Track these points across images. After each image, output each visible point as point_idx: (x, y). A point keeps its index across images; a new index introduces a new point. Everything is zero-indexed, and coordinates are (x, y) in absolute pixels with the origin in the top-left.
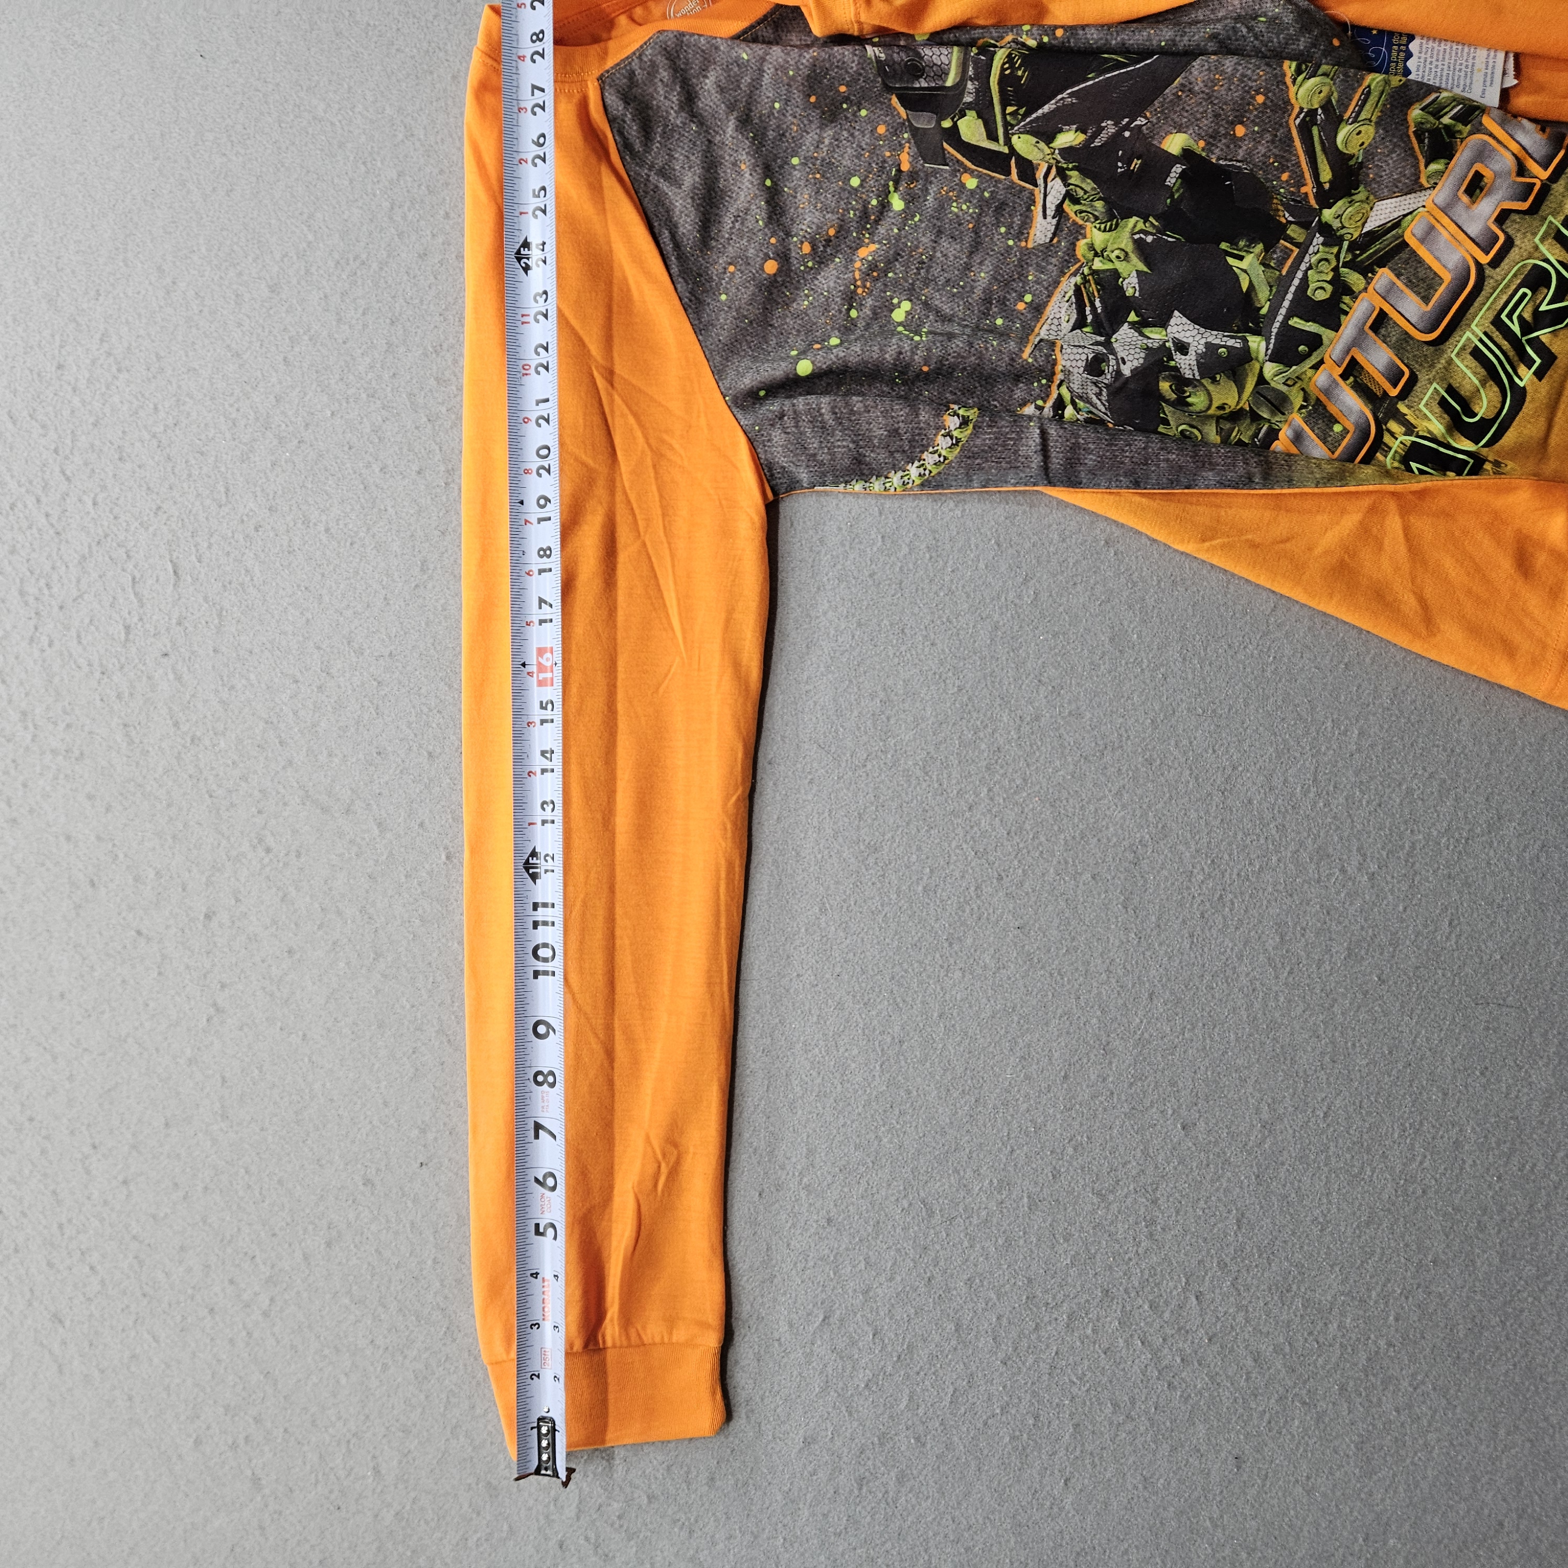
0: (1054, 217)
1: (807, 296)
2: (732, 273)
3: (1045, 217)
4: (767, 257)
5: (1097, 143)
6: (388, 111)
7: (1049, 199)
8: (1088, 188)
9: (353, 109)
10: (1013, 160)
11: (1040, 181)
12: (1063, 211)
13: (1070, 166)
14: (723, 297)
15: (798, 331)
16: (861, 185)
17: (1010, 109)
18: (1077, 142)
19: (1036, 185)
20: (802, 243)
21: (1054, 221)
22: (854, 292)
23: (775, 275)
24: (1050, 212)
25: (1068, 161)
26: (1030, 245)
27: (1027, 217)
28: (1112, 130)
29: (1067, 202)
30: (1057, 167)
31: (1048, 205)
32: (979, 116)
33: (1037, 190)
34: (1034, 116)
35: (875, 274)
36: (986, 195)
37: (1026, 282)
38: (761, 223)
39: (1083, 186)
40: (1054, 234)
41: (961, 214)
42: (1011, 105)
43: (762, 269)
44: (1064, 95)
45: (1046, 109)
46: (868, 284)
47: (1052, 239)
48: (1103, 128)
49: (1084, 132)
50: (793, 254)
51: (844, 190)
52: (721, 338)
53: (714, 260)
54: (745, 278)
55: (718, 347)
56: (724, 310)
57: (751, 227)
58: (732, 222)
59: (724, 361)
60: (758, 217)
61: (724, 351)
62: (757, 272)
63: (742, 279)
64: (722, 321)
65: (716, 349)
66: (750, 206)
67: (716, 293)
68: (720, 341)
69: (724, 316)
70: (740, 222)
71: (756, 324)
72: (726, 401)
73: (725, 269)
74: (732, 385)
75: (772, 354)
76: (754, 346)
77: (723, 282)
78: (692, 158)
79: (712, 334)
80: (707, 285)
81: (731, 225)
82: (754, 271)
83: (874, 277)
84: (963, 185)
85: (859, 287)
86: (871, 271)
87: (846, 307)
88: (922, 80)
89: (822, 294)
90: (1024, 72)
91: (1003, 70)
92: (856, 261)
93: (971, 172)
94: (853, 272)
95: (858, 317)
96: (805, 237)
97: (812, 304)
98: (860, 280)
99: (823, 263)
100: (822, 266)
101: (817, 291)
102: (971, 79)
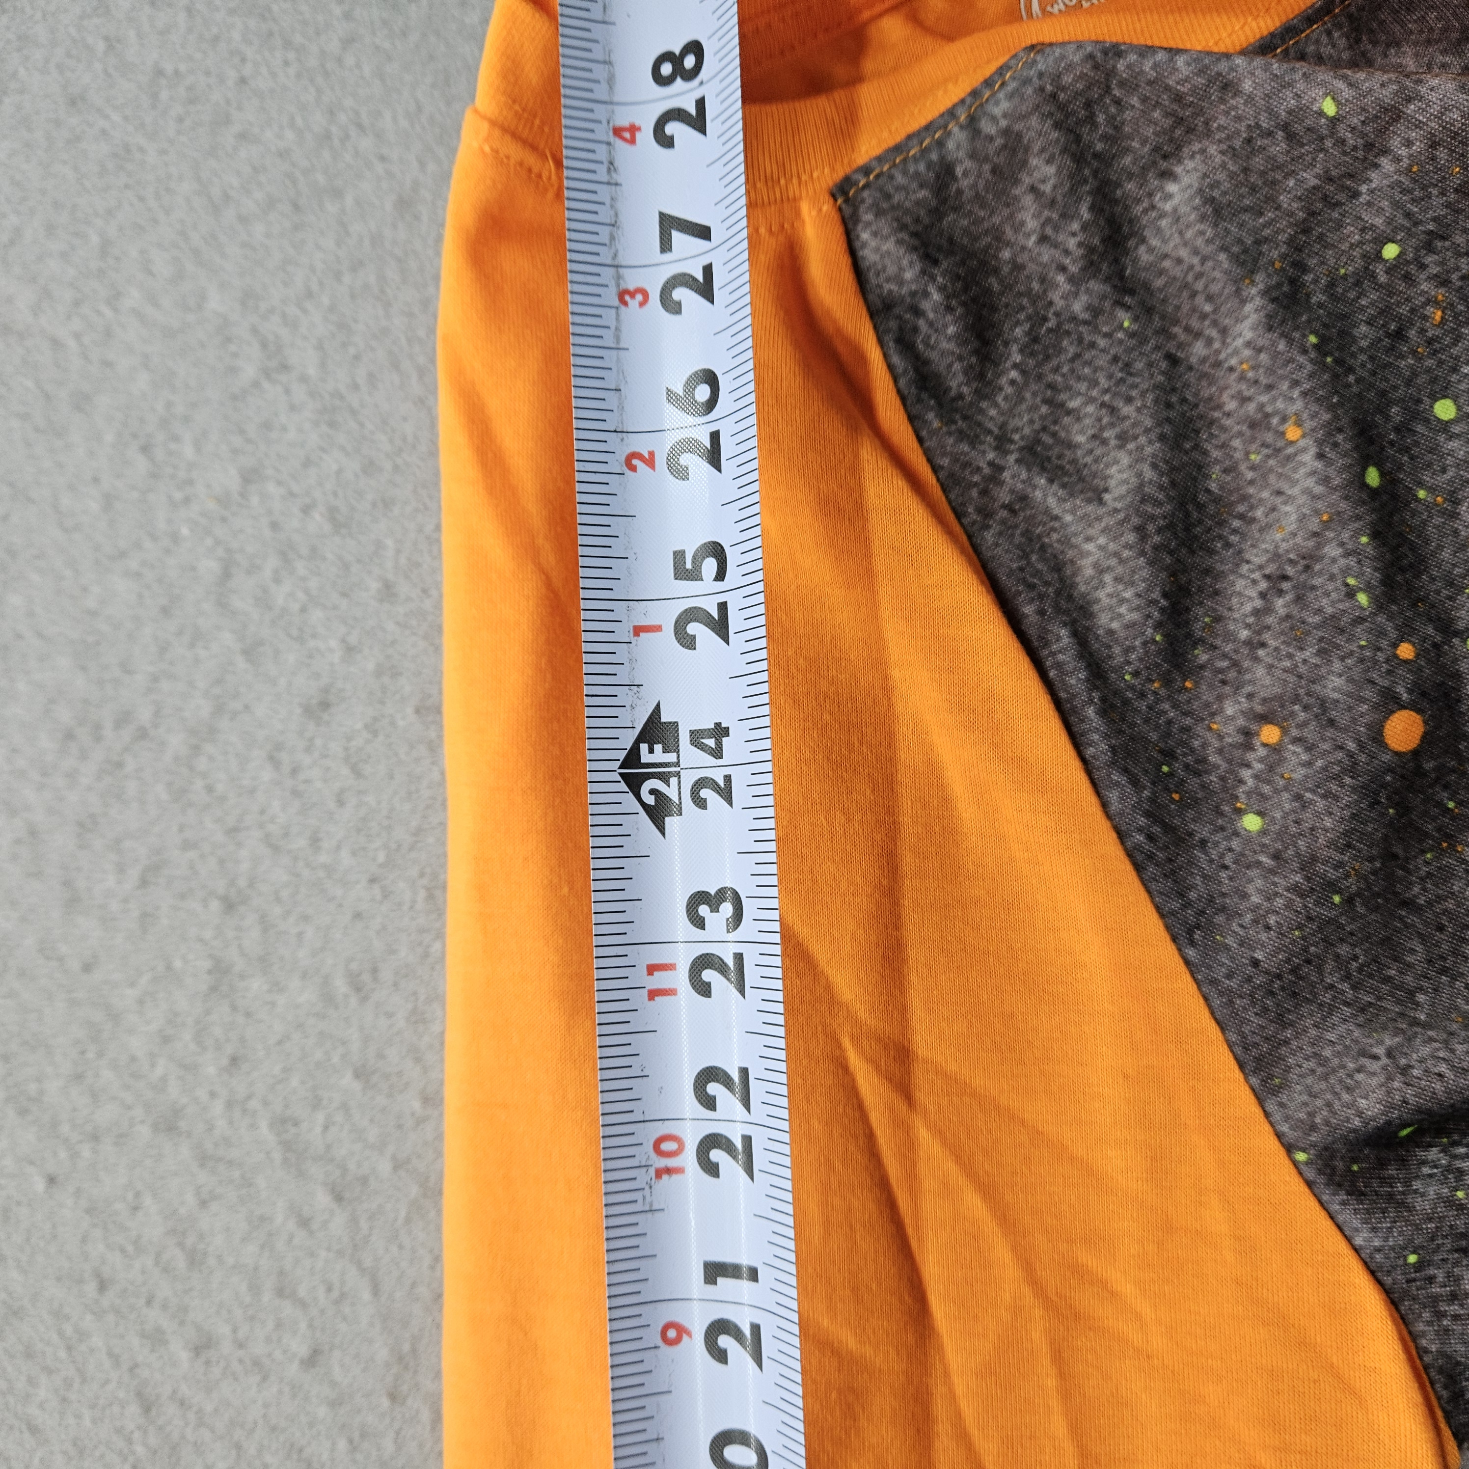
2: (1276, 749)
4: (1389, 702)
6: (215, 303)
9: (115, 298)
14: (1251, 823)
23: (1415, 753)
38: (1363, 598)
43: (1377, 736)
52: (1259, 955)
53: (1207, 705)
54: (1320, 763)
55: (1249, 979)
56: (1259, 863)
57: (1330, 610)
58: (1263, 595)
59: (1271, 1030)
60: (1351, 581)
61: (1272, 993)
62: (1361, 746)
63: (1309, 764)
64: (1255, 899)
65: (1247, 988)
66: (1319, 546)
67: (1226, 808)
68: (1255, 963)
69: (1259, 883)
70: (1289, 597)
71: (1365, 904)
72: (1295, 1163)
73: (1248, 734)
74: (1311, 1115)
75: (1421, 998)
76: (1360, 970)
77: (1246, 774)
78: (1127, 410)
79: (1230, 941)
80: (1193, 783)
81: (1258, 603)
82: (1351, 746)
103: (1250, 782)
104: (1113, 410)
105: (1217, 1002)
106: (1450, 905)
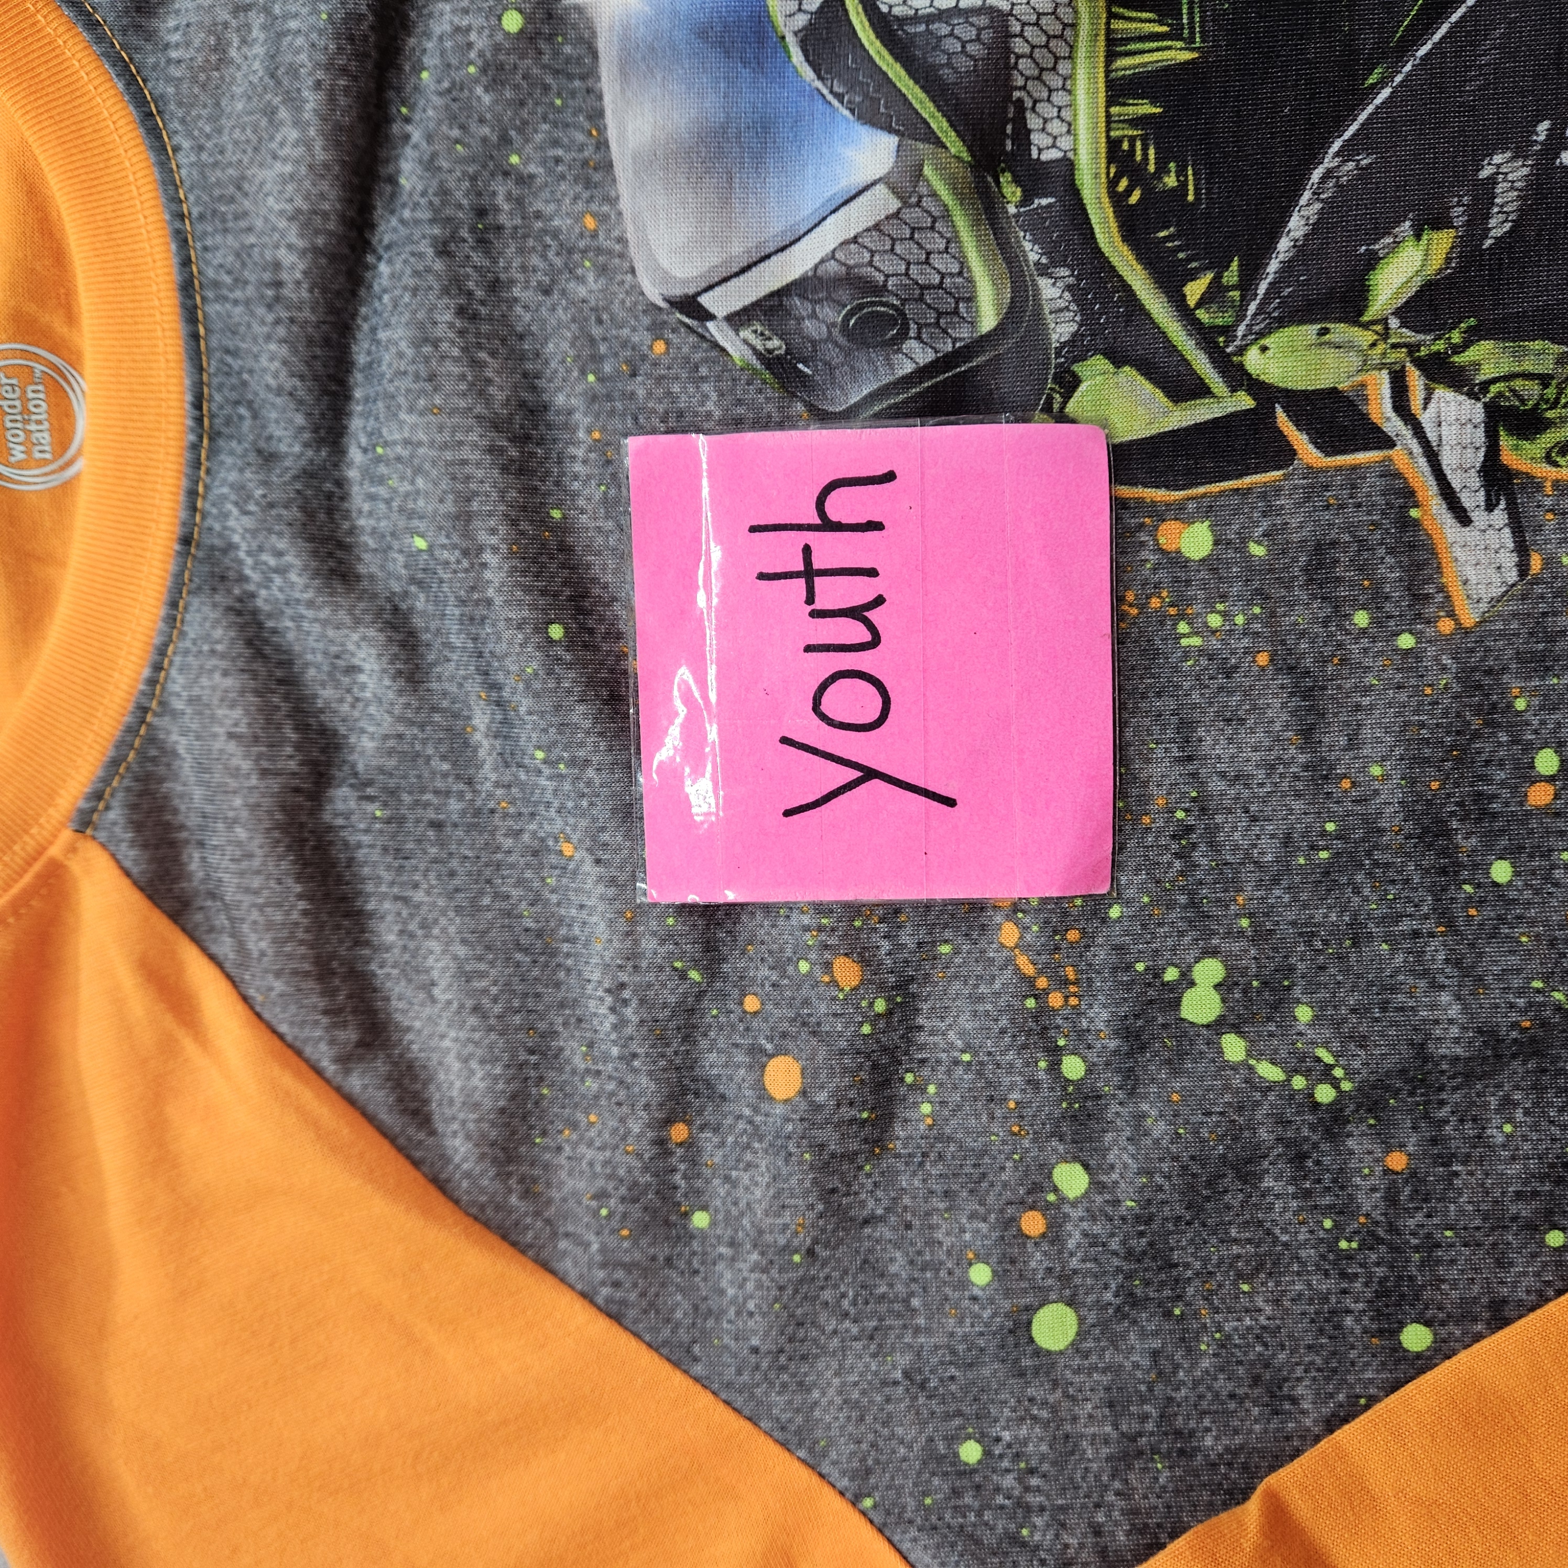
0: (1490, 507)
1: (920, 1089)
2: (690, 1143)
3: (1463, 518)
4: (759, 1057)
5: (1498, 227)
7: (1448, 459)
8: (1547, 366)
10: (1282, 418)
11: (1393, 425)
12: (1509, 474)
13: (1456, 337)
14: (701, 1220)
15: (947, 1194)
17: (1194, 290)
18: (1437, 261)
19: (1387, 442)
20: (828, 966)
21: (1499, 516)
22: (1043, 1010)
23: (805, 1091)
24: (1473, 498)
25: (1440, 328)
26: (1469, 616)
27: (1412, 547)
28: (1519, 172)
29: (1506, 441)
30: (1420, 363)
31: (1456, 482)
32: (1118, 359)
33: (1397, 455)
34: (1273, 266)
35: (1073, 935)
36: (1257, 550)
37: (1516, 723)
38: (694, 975)
39: (1528, 366)
40: (1522, 550)
41: (1215, 643)
42: (1193, 276)
43: (763, 1093)
44: (1329, 162)
45: (1297, 226)
46: (1070, 973)
47: (1523, 568)
48: (1492, 181)
49: (1440, 222)
50: (822, 1009)
52: (755, 1342)
53: (615, 1131)
54: (730, 1139)
55: (757, 1367)
56: (721, 1256)
57: (672, 999)
58: (613, 1010)
59: (798, 1399)
60: (678, 964)
61: (783, 1368)
62: (756, 1110)
63: (722, 1144)
64: (731, 1292)
65: (758, 1376)
66: (636, 942)
67: (673, 1218)
68: (755, 1350)
69: (728, 1275)
70: (634, 1003)
71: (826, 1246)
72: (864, 1513)
73: (661, 1142)
74: (863, 1460)
75: (915, 1302)
76: (854, 1303)
77: (676, 1178)
78: (419, 896)
79: (726, 1340)
81: (612, 1019)
82: (747, 1112)
83: (1072, 945)
84: (1176, 560)
85: (1046, 992)
86: (1055, 932)
87: (1043, 1064)
88: (911, 345)
89: (956, 1062)
90: (1182, 171)
91: (1118, 200)
92: (999, 927)
93: (1179, 512)
94: (1010, 961)
95: (1089, 1071)
96: (826, 947)
97: (943, 1103)
98: (1040, 972)
99: (912, 979)
100: (913, 988)
101: (939, 1062)
102: (1043, 271)
103: (683, 1183)
104: (405, 900)
105: (739, 1401)
106: (906, 1200)
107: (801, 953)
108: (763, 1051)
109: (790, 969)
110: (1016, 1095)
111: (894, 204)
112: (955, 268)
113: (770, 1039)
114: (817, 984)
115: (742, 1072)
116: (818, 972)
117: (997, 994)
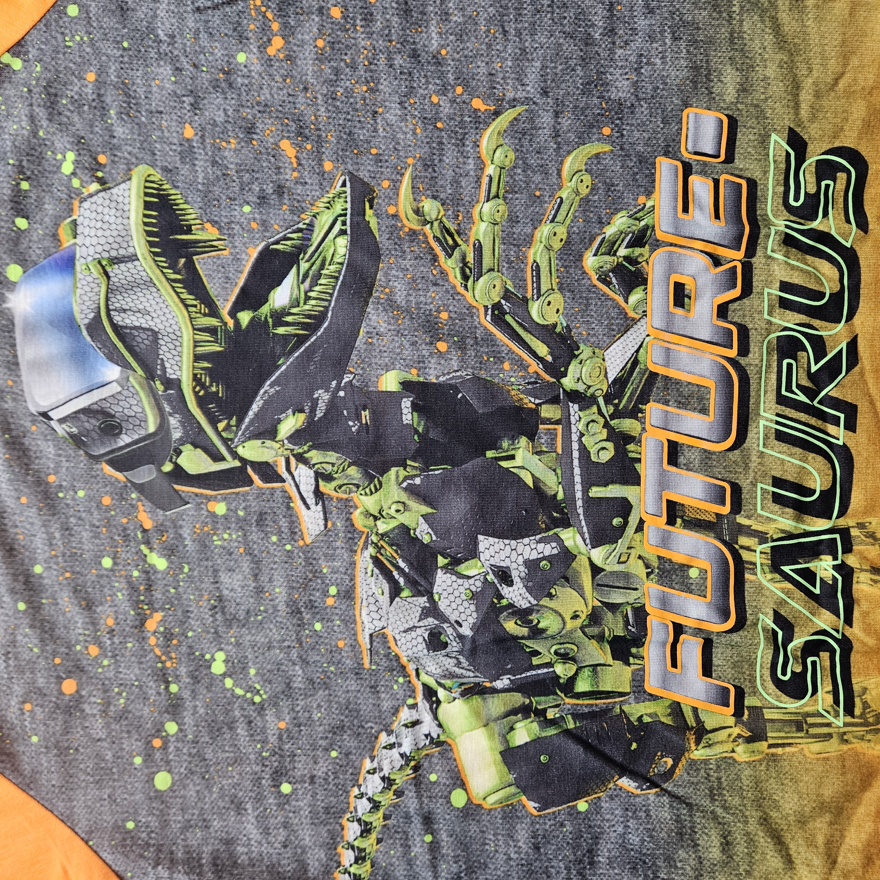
0: (317, 504)
1: (120, 694)
2: (31, 711)
3: (308, 508)
4: (60, 680)
5: (319, 414)
7: (302, 488)
8: (333, 460)
10: (249, 470)
11: (285, 475)
12: (322, 494)
13: (306, 448)
14: (35, 739)
15: (128, 732)
16: (115, 564)
17: (221, 426)
18: (300, 423)
19: (283, 481)
20: (87, 648)
21: (320, 507)
22: (164, 668)
23: (77, 691)
24: (311, 501)
25: (301, 445)
26: (308, 540)
27: (291, 516)
28: (326, 397)
29: (321, 483)
30: (294, 455)
31: (305, 495)
32: (196, 446)
33: (286, 484)
34: (247, 420)
35: (175, 642)
36: (241, 513)
37: (323, 578)
38: (36, 650)
39: (327, 460)
40: (326, 520)
41: (226, 544)
42: (220, 421)
43: (61, 692)
44: (266, 387)
45: (255, 407)
46: (173, 655)
47: (326, 526)
48: (318, 399)
49: (302, 411)
50: (85, 662)
51: (102, 576)
52: (54, 782)
53: (6, 704)
54: (47, 710)
55: (54, 792)
56: (42, 752)
57: (27, 658)
58: (5, 661)
59: (68, 804)
60: (30, 646)
61: (64, 793)
62: (58, 699)
63: (44, 712)
64: (45, 764)
65: (54, 796)
66: (15, 637)
67: (26, 737)
68: (53, 786)
69: (45, 759)
70: (13, 659)
72: (90, 847)
73: (21, 709)
74: (91, 827)
75: (114, 770)
76: (92, 770)
77: (26, 723)
79: (44, 782)
80: (13, 733)
81: (5, 664)
82: (54, 699)
83: (175, 645)
84: (213, 515)
85: (165, 661)
86: (169, 640)
87: (163, 687)
88: (123, 436)
89: (133, 685)
90: (217, 386)
91: (196, 394)
92: (149, 638)
93: (214, 499)
94: (152, 650)
95: (179, 690)
96: (86, 641)
97: (128, 699)
98: (163, 654)
99: (117, 655)
100: (118, 658)
101: (127, 685)
102: (171, 415)
103: (29, 726)
105: (46, 805)
106: (114, 733)
107: (78, 642)
108: (61, 678)
109: (73, 649)
110: (153, 697)
111: (119, 389)
112: (140, 410)
113: (64, 673)
114: (82, 654)
115: (53, 685)
116: (83, 650)
117: (148, 661)
